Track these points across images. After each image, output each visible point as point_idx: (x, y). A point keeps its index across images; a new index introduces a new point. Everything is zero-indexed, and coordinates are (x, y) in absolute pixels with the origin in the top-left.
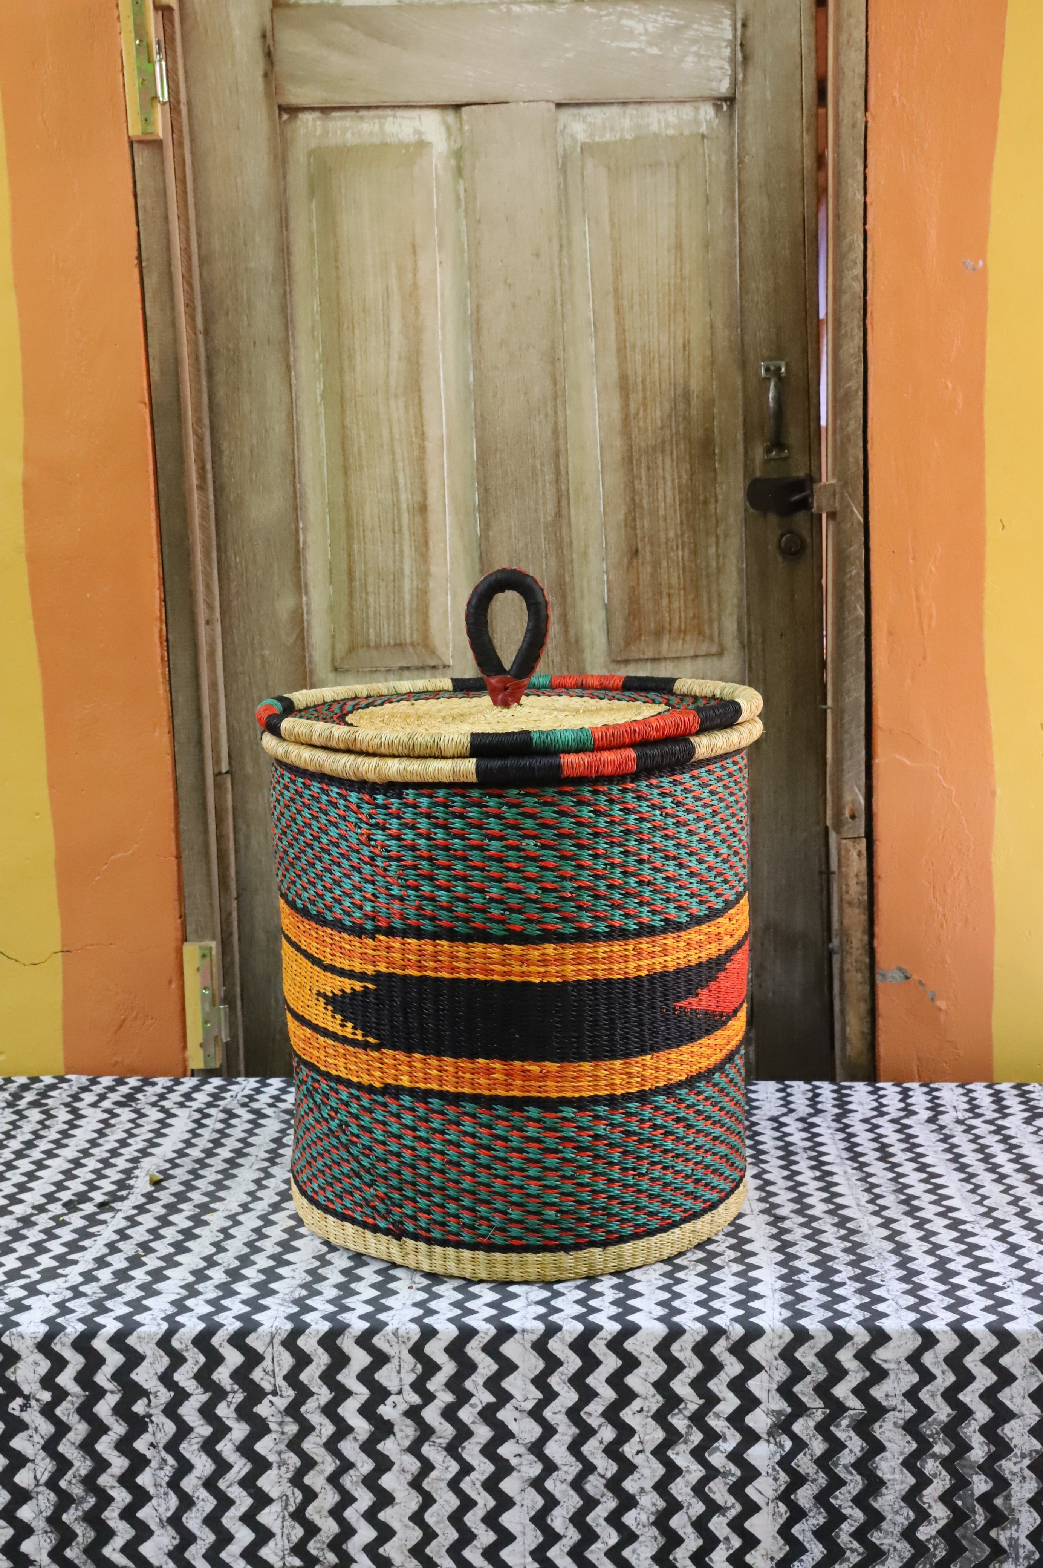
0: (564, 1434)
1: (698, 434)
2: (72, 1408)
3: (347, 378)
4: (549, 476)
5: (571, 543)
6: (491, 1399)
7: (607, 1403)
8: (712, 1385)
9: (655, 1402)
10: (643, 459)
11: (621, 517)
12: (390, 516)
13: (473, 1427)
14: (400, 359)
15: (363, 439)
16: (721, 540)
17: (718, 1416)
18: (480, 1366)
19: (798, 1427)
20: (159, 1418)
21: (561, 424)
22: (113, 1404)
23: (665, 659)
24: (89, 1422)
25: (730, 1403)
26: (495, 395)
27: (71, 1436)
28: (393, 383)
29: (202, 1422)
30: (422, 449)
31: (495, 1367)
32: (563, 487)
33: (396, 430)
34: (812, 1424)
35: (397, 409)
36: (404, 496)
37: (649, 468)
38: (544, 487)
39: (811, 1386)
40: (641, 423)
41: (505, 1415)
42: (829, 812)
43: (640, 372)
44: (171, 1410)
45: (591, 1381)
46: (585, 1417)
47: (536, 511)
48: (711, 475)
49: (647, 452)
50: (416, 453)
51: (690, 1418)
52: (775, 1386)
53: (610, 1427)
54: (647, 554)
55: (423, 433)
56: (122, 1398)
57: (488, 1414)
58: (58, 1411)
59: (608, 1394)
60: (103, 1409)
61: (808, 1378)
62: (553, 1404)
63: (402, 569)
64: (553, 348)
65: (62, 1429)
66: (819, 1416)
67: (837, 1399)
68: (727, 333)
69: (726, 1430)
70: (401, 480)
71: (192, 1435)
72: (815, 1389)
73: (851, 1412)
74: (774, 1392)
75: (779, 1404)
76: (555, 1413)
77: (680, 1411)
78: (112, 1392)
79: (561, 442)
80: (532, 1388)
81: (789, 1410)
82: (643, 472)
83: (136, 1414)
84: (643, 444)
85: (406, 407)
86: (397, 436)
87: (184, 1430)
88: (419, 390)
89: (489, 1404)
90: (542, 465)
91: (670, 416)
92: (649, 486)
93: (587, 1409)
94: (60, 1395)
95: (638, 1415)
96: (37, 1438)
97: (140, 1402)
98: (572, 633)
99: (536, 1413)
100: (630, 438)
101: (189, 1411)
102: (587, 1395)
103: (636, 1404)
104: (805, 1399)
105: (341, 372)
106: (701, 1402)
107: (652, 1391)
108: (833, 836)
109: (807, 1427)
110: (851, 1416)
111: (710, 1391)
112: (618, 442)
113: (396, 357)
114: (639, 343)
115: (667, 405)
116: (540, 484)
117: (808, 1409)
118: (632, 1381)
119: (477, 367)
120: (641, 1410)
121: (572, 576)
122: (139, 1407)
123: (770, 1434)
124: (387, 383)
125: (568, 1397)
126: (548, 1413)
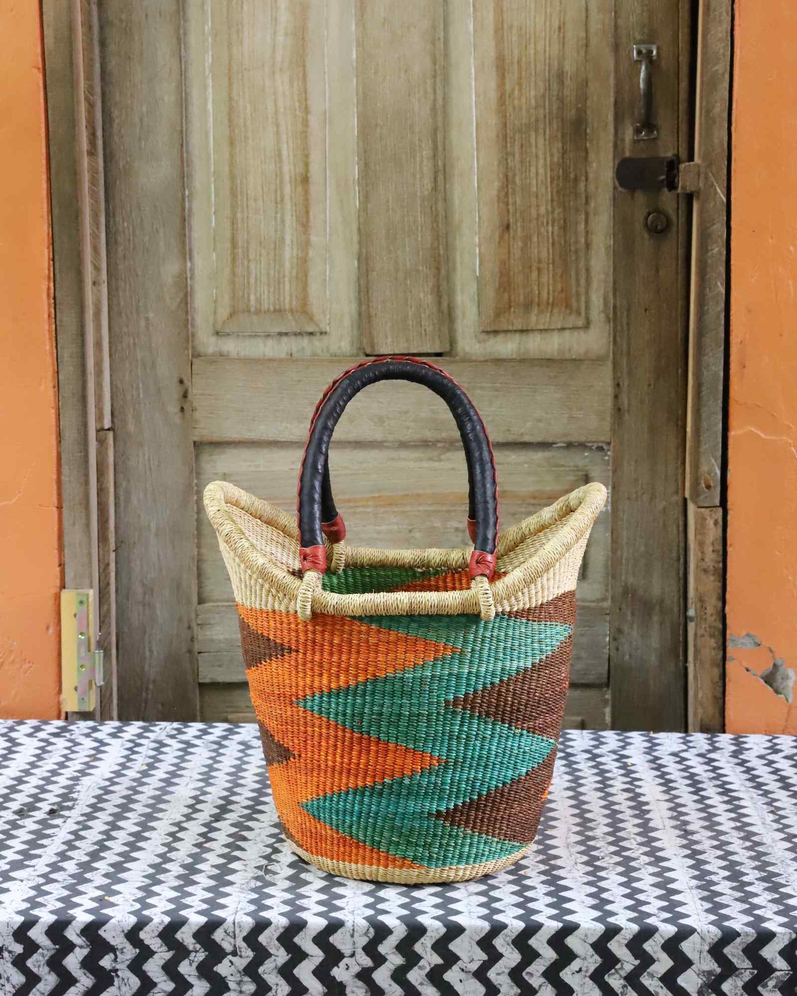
0: (506, 995)
1: (571, 114)
2: (43, 961)
3: (234, 51)
4: (427, 152)
5: (446, 217)
6: (438, 960)
7: (548, 964)
8: (648, 946)
9: (593, 961)
10: (517, 136)
11: (495, 192)
12: (273, 187)
13: (419, 988)
14: (286, 34)
15: (248, 111)
16: (591, 216)
17: (652, 976)
18: (429, 929)
19: (726, 987)
20: (125, 973)
21: (440, 102)
22: (81, 959)
23: (533, 330)
24: (58, 975)
25: (664, 963)
26: (376, 73)
27: (40, 986)
28: (279, 58)
29: (165, 978)
30: (306, 123)
31: (443, 930)
32: (440, 163)
33: (281, 104)
34: (740, 984)
35: (282, 83)
36: (286, 169)
37: (522, 146)
38: (422, 161)
39: (741, 948)
40: (516, 101)
41: (452, 976)
42: (687, 484)
43: (516, 52)
44: (136, 966)
45: (532, 942)
46: (526, 978)
47: (414, 185)
48: (583, 154)
49: (520, 131)
50: (300, 127)
51: (626, 978)
52: (707, 948)
53: (550, 987)
54: (518, 231)
55: (306, 108)
56: (89, 953)
57: (435, 976)
58: (30, 963)
59: (549, 955)
60: (72, 962)
61: (738, 940)
62: (497, 965)
63: (283, 239)
64: (434, 28)
65: (33, 979)
66: (747, 976)
67: (765, 960)
68: (601, 16)
69: (659, 990)
70: (285, 153)
71: (155, 990)
72: (744, 951)
73: (778, 973)
74: (705, 953)
75: (711, 965)
76: (498, 975)
77: (617, 971)
78: (81, 947)
79: (440, 119)
80: (478, 950)
81: (719, 970)
82: (517, 149)
83: (103, 967)
84: (516, 122)
85: (291, 82)
86: (282, 110)
87: (147, 984)
88: (304, 66)
89: (436, 965)
90: (420, 140)
91: (544, 96)
92: (522, 162)
93: (529, 969)
94: (31, 947)
95: (577, 975)
96: (8, 987)
97: (107, 957)
98: (445, 304)
99: (481, 974)
100: (505, 116)
101: (153, 968)
102: (529, 956)
103: (575, 965)
104: (734, 960)
105: (230, 45)
106: (637, 962)
107: (591, 950)
108: (691, 507)
109: (736, 987)
110: (777, 978)
111: (645, 951)
112: (493, 120)
113: (281, 32)
114: (515, 24)
115: (541, 84)
116: (418, 159)
117: (737, 969)
118: (572, 941)
119: (360, 44)
120: (580, 970)
121: (447, 248)
122: (106, 962)
123: (700, 992)
124: (273, 58)
125: (511, 958)
126: (492, 974)
